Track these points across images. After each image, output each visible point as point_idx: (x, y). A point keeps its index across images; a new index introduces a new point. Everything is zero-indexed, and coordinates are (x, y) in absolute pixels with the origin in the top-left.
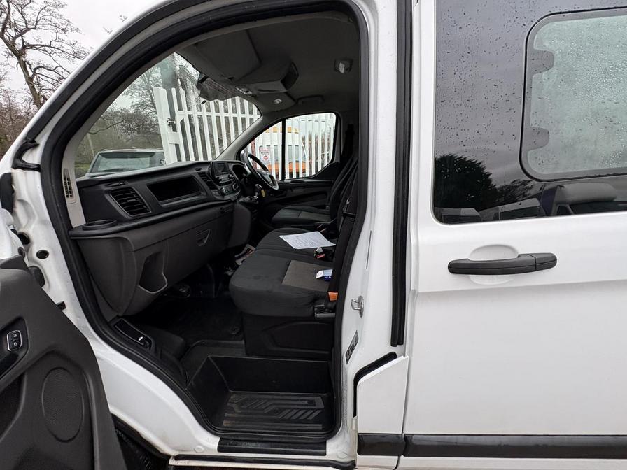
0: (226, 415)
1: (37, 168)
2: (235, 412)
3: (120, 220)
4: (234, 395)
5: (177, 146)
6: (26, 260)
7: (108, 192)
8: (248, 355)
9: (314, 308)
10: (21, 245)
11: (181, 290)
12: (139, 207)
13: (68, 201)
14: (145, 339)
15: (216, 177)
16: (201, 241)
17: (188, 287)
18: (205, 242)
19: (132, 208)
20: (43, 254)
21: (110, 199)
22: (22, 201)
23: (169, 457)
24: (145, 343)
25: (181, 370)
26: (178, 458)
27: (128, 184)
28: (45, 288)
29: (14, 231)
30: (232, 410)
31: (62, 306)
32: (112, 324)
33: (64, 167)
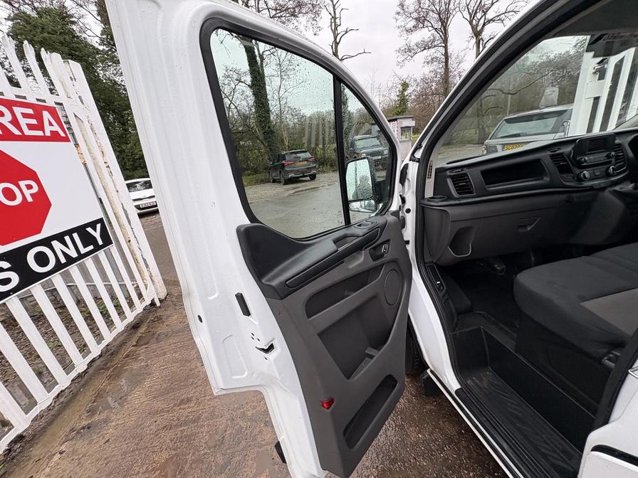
0: (474, 378)
1: (418, 161)
2: (482, 383)
3: (450, 197)
4: (491, 374)
5: (597, 99)
6: (400, 212)
7: (450, 176)
8: (516, 351)
9: (609, 353)
10: (401, 204)
11: (496, 266)
12: (468, 189)
13: (427, 180)
14: (441, 284)
15: (578, 159)
16: (525, 226)
17: (504, 266)
18: (529, 229)
19: (461, 190)
20: (408, 211)
21: (449, 182)
22: (408, 179)
23: (429, 367)
24: (440, 287)
25: (456, 320)
26: (432, 371)
27: (466, 171)
28: (403, 230)
29: (401, 196)
30: (481, 380)
31: (408, 242)
32: (427, 265)
33: (431, 159)
